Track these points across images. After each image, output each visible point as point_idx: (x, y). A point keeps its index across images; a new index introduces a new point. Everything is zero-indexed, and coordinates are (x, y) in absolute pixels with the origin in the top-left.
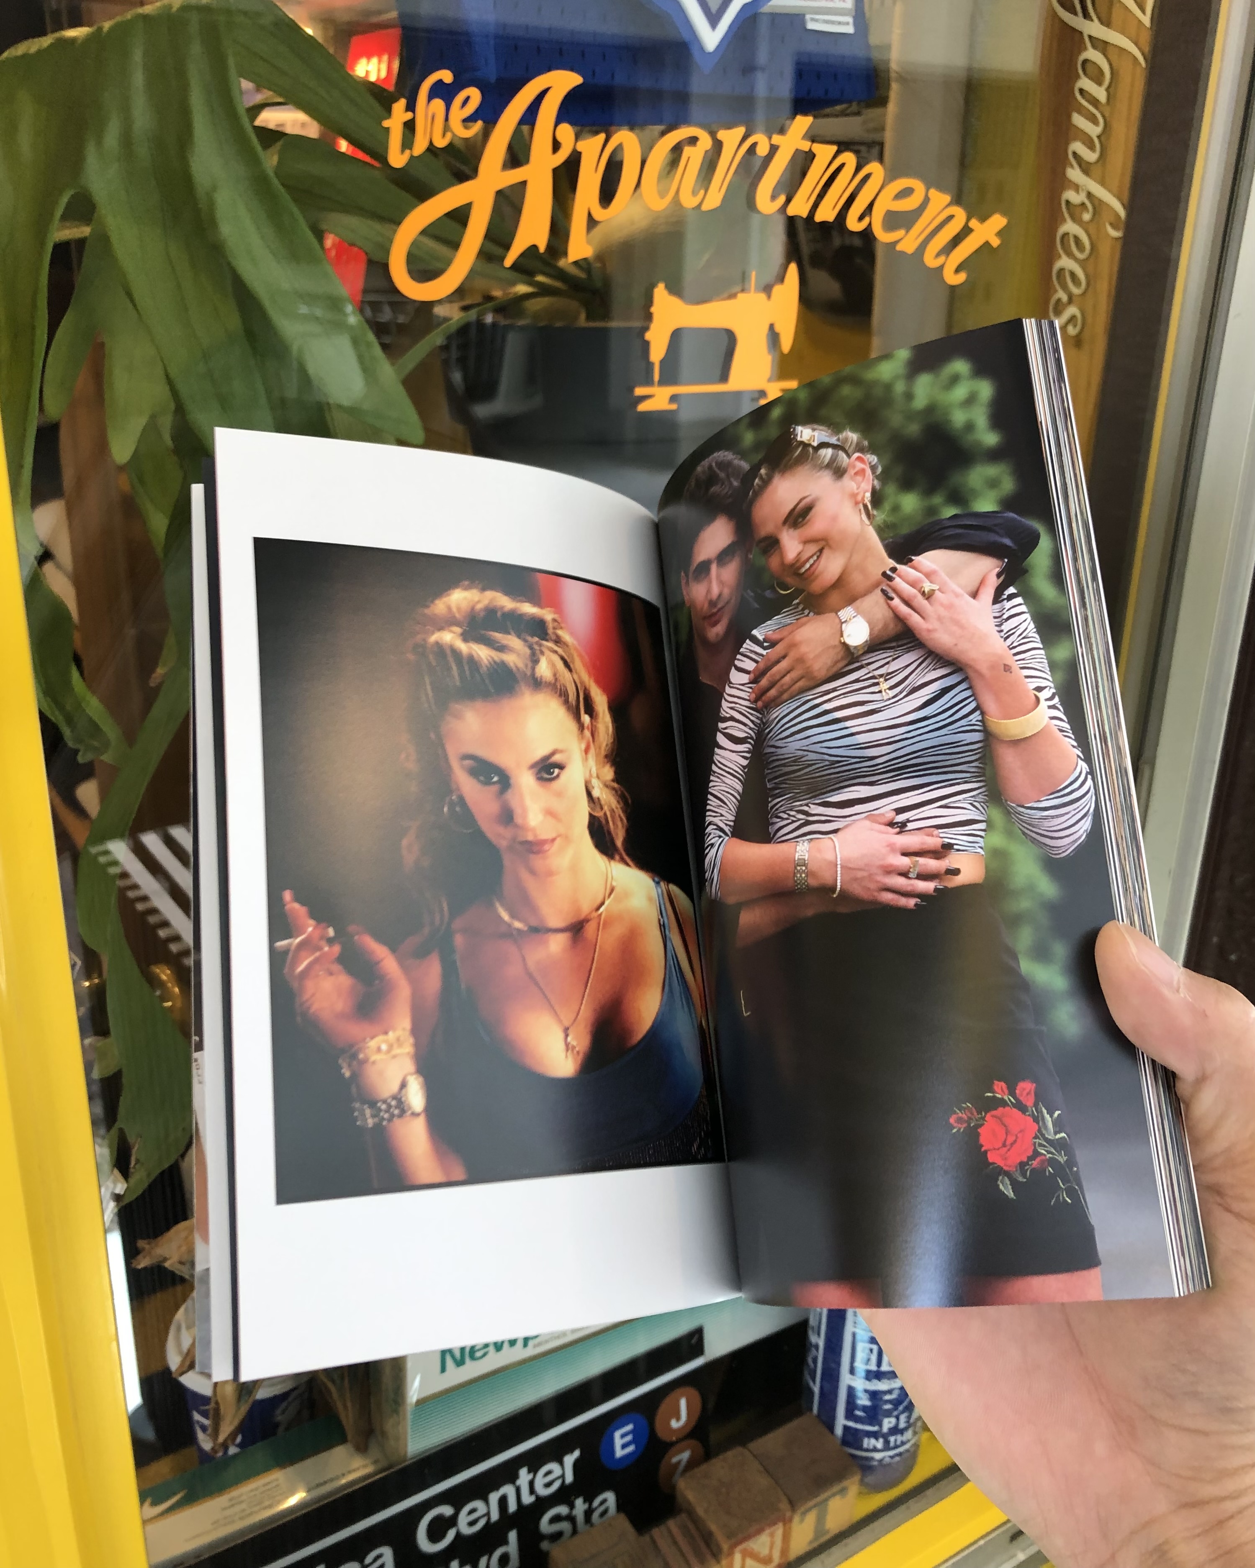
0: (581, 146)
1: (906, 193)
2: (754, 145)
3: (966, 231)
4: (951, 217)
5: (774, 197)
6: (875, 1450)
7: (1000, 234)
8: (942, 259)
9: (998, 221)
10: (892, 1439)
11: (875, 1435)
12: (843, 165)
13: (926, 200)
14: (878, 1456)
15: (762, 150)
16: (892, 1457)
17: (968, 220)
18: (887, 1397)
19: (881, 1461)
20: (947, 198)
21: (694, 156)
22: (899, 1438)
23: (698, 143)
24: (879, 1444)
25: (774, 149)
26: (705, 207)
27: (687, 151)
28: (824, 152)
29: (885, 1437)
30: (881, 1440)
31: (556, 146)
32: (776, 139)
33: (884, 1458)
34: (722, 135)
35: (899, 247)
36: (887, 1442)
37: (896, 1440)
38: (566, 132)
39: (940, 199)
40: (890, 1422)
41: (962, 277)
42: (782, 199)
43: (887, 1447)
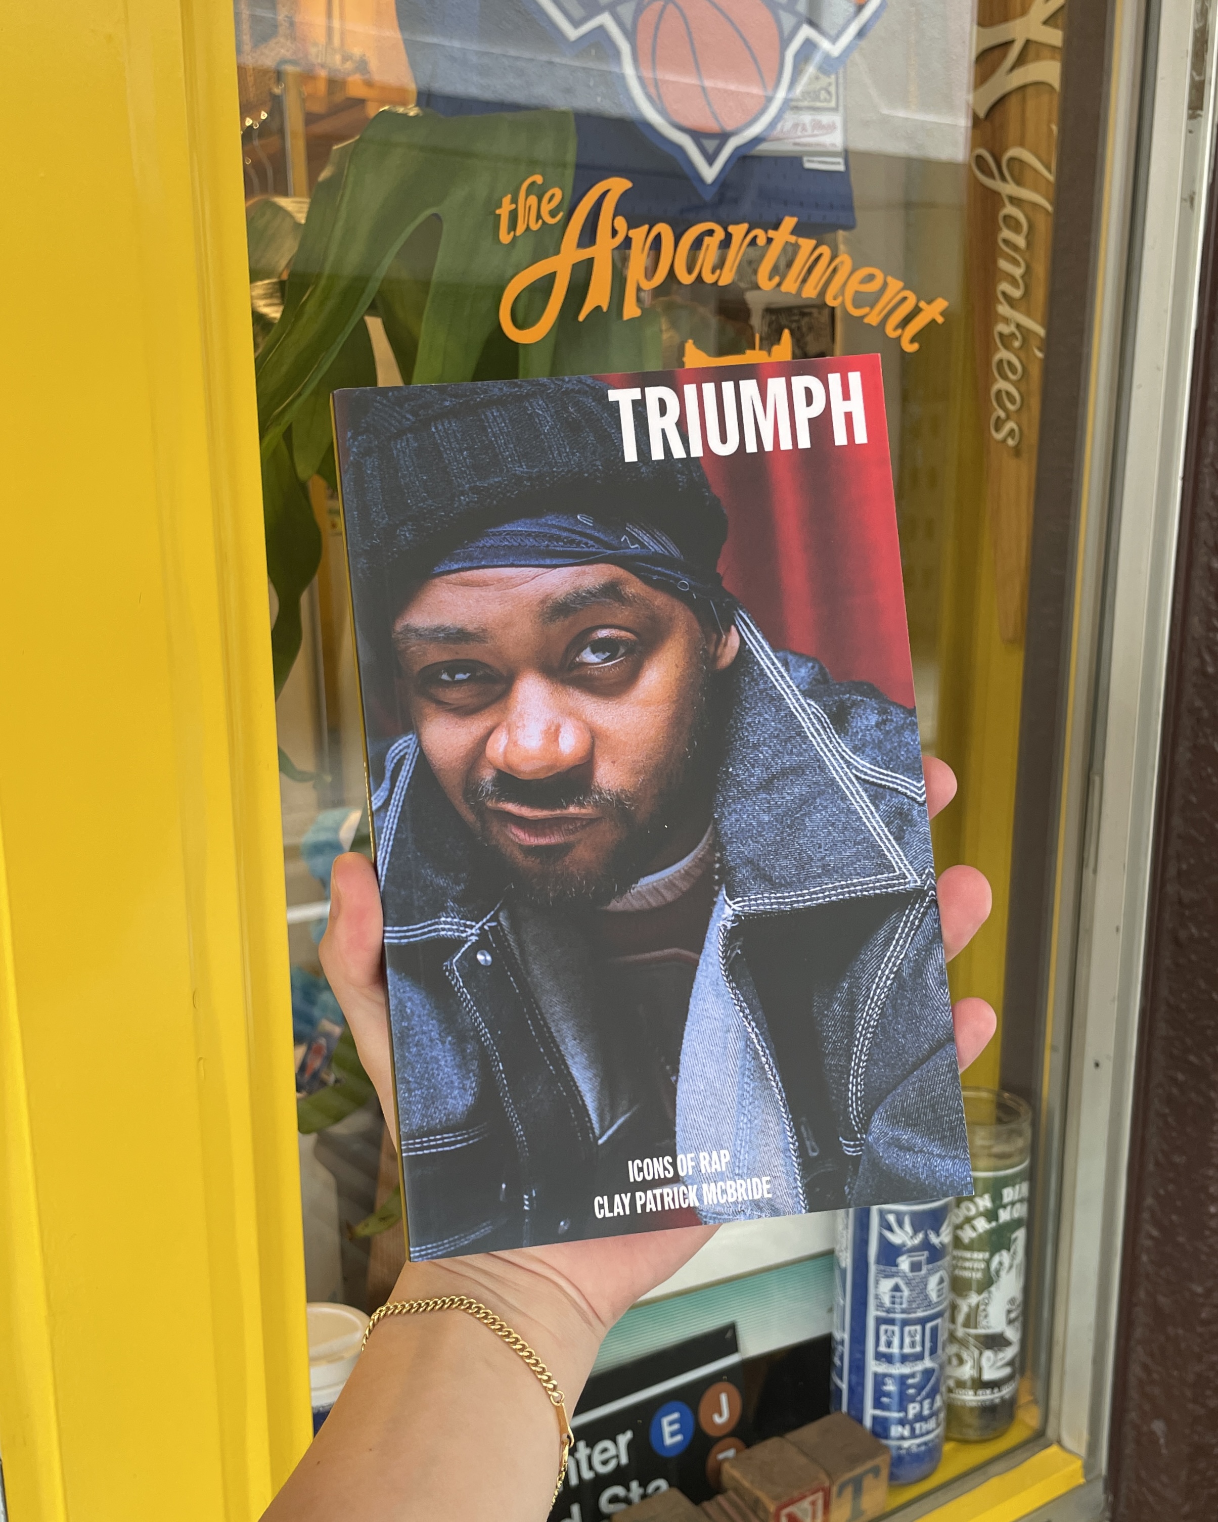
0: (632, 233)
1: (871, 278)
2: (755, 237)
3: (916, 311)
4: (904, 299)
5: (770, 279)
6: (902, 1438)
7: (943, 314)
8: (899, 331)
9: (941, 304)
10: (917, 1426)
11: (902, 1422)
12: (820, 256)
13: (885, 285)
14: (906, 1444)
15: (761, 241)
16: (919, 1445)
17: (918, 301)
18: (910, 1381)
19: (908, 1449)
20: (900, 284)
21: (712, 244)
22: (926, 1426)
23: (715, 234)
24: (906, 1432)
25: (770, 240)
26: (721, 283)
27: (707, 239)
28: (807, 244)
29: (911, 1423)
30: (908, 1427)
31: (614, 233)
32: (771, 233)
33: (912, 1444)
34: (731, 229)
35: (866, 320)
36: (913, 1430)
37: (921, 1428)
38: (621, 223)
39: (895, 284)
40: (914, 1408)
41: (915, 347)
42: (777, 279)
43: (913, 1435)
